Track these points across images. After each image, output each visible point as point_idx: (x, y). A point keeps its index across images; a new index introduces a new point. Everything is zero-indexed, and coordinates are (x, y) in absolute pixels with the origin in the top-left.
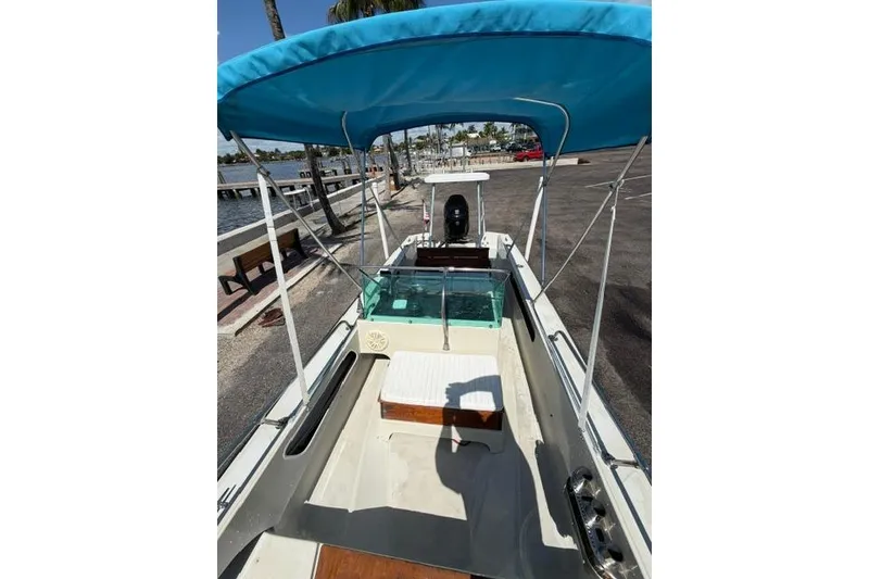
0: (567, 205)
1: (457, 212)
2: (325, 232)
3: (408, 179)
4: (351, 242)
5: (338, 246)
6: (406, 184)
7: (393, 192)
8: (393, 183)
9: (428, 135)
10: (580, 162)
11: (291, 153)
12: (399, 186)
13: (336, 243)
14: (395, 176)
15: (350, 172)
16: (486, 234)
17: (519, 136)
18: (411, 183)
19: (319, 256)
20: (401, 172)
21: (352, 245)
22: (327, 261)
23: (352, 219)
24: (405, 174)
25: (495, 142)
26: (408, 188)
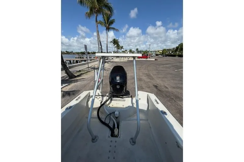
0: (158, 72)
1: (118, 78)
4: (74, 82)
5: (67, 84)
9: (115, 51)
10: (155, 60)
11: (76, 53)
15: (91, 58)
18: (108, 62)
23: (82, 72)
26: (106, 63)
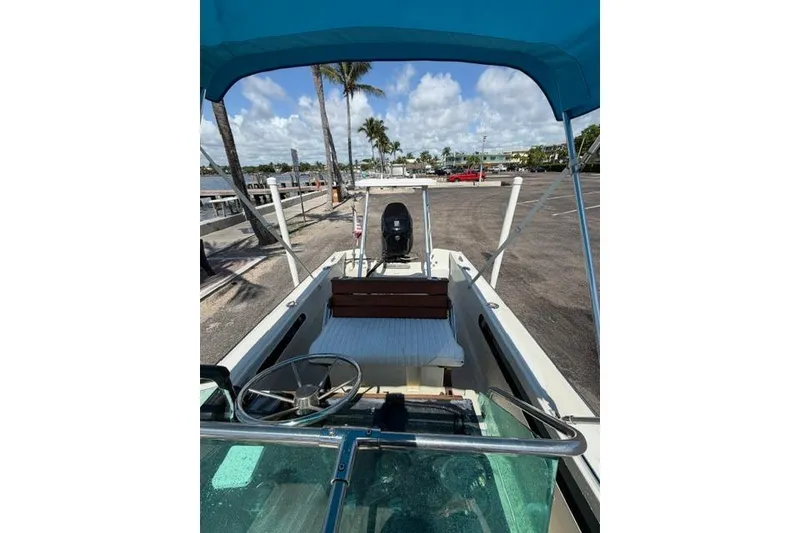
1: (397, 223)
2: (251, 242)
3: (351, 193)
5: (258, 260)
6: (349, 197)
7: (334, 204)
8: (336, 195)
9: (373, 159)
10: (503, 184)
12: (342, 199)
13: (258, 256)
14: (338, 188)
15: (297, 185)
16: (435, 252)
17: (450, 163)
18: (354, 197)
19: (231, 272)
20: (343, 186)
21: (278, 258)
22: (238, 278)
24: (348, 189)
25: (430, 167)
26: (350, 201)
